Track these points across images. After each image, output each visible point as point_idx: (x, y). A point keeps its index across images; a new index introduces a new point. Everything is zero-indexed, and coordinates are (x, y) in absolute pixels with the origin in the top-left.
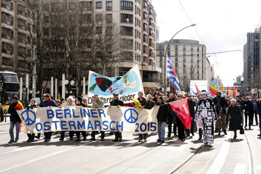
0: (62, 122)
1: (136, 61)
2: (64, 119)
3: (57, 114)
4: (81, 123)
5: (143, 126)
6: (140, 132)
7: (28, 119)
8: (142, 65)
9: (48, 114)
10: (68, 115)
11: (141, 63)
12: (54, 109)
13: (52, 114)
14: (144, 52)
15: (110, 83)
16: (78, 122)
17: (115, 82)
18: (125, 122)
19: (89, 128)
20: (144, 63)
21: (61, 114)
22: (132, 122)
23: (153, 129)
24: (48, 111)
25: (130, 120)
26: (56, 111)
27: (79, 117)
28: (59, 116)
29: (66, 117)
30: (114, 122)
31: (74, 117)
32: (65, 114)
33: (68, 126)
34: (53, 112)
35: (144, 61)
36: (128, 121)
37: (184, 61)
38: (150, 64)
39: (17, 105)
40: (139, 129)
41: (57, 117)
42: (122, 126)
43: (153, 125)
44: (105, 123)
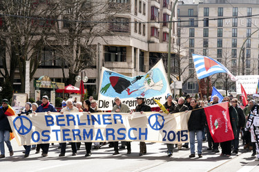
0: (64, 131)
1: (137, 35)
2: (66, 127)
3: (58, 121)
4: (88, 131)
5: (171, 135)
6: (168, 142)
7: (23, 127)
8: (149, 42)
9: (47, 121)
10: (71, 122)
11: (146, 38)
12: (54, 115)
13: (52, 121)
14: (153, 18)
15: (127, 84)
16: (84, 130)
17: (134, 82)
18: (149, 129)
19: (97, 138)
20: (153, 39)
21: (63, 120)
22: (157, 129)
23: (184, 138)
24: (46, 117)
25: (155, 127)
26: (57, 117)
27: (85, 124)
28: (60, 123)
29: (69, 124)
30: (135, 129)
31: (79, 124)
32: (68, 120)
33: (71, 136)
34: (53, 119)
35: (152, 35)
36: (152, 127)
37: (235, 25)
38: (164, 40)
39: (8, 111)
40: (166, 138)
41: (58, 125)
42: (146, 134)
43: (184, 133)
44: (121, 132)
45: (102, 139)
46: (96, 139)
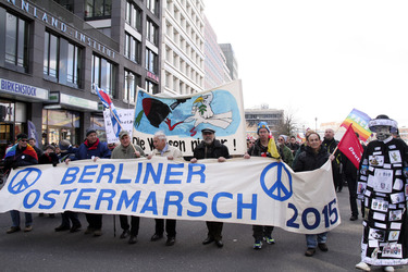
4: (130, 195)
9: (66, 176)
10: (105, 178)
13: (75, 175)
16: (124, 192)
17: (174, 106)
18: (262, 196)
23: (334, 218)
25: (275, 193)
26: (86, 168)
27: (129, 181)
29: (99, 181)
31: (119, 181)
32: (101, 175)
34: (78, 171)
36: (269, 192)
43: (333, 207)
44: (196, 199)
45: (155, 212)
46: (142, 211)
